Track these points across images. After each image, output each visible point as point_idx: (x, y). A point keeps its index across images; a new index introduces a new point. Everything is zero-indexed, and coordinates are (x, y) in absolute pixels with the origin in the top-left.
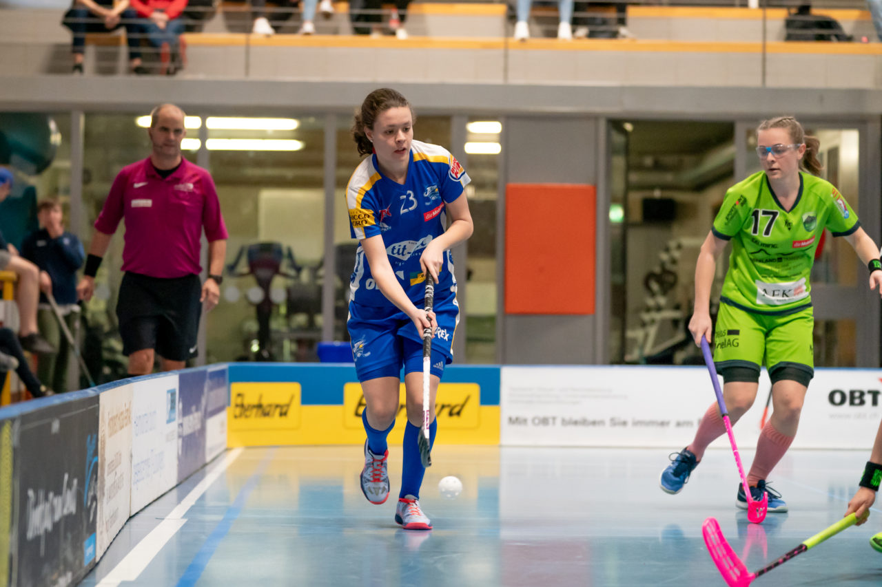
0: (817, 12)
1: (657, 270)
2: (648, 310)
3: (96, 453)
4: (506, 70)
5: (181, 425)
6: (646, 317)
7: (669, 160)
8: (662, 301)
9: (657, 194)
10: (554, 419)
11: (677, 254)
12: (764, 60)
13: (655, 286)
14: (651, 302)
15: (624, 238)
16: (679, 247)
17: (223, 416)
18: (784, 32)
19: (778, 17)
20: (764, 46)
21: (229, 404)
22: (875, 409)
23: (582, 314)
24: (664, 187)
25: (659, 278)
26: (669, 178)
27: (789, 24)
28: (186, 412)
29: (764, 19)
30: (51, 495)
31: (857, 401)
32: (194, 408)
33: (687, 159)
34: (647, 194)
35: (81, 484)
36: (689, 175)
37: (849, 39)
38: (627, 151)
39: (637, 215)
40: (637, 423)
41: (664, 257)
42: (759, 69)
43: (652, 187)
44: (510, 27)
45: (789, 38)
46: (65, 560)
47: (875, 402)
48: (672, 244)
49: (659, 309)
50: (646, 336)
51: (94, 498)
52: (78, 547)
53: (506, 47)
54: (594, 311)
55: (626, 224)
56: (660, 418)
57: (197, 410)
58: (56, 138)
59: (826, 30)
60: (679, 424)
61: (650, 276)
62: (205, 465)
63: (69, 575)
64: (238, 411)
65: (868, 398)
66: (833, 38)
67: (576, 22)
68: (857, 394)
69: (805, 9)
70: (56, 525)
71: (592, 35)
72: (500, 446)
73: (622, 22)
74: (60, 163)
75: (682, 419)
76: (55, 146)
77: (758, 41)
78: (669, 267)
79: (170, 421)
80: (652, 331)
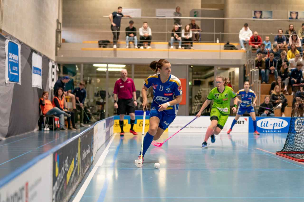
0: (231, 44)
1: (197, 95)
2: (196, 103)
3: (93, 139)
4: (168, 56)
5: (106, 130)
6: (195, 104)
7: (199, 72)
8: (198, 101)
9: (197, 79)
10: (179, 126)
11: (201, 92)
12: (220, 54)
13: (197, 98)
14: (196, 101)
15: (192, 89)
16: (202, 90)
17: (113, 127)
18: (224, 48)
19: (223, 45)
20: (220, 51)
21: (114, 124)
22: (243, 124)
23: (184, 105)
24: (199, 78)
25: (198, 97)
26: (199, 76)
27: (225, 46)
28: (107, 127)
29: (220, 45)
30: (86, 150)
31: (240, 123)
32: (108, 126)
33: (203, 72)
34: (195, 79)
35: (91, 147)
36: (204, 76)
37: (237, 49)
38: (192, 71)
39: (193, 84)
40: (196, 127)
41: (199, 92)
42: (219, 55)
43: (196, 78)
44: (169, 47)
45: (225, 49)
46: (88, 162)
47: (243, 123)
48: (200, 90)
49: (198, 103)
50: (195, 108)
51: (93, 149)
52: (90, 159)
53: (168, 51)
54: (186, 104)
55: (192, 85)
56: (200, 126)
57: (109, 126)
58: (77, 69)
59: (232, 48)
60: (204, 128)
61: (196, 96)
62: (110, 137)
63: (89, 165)
64: (116, 125)
65: (242, 122)
66: (234, 49)
67: (182, 46)
68: (240, 122)
69: (228, 43)
70: (87, 156)
71: (185, 48)
72: (168, 132)
73: (192, 46)
74: (78, 74)
75: (205, 126)
76: (77, 71)
77: (219, 50)
78: (200, 94)
79: (104, 129)
80: (196, 107)
